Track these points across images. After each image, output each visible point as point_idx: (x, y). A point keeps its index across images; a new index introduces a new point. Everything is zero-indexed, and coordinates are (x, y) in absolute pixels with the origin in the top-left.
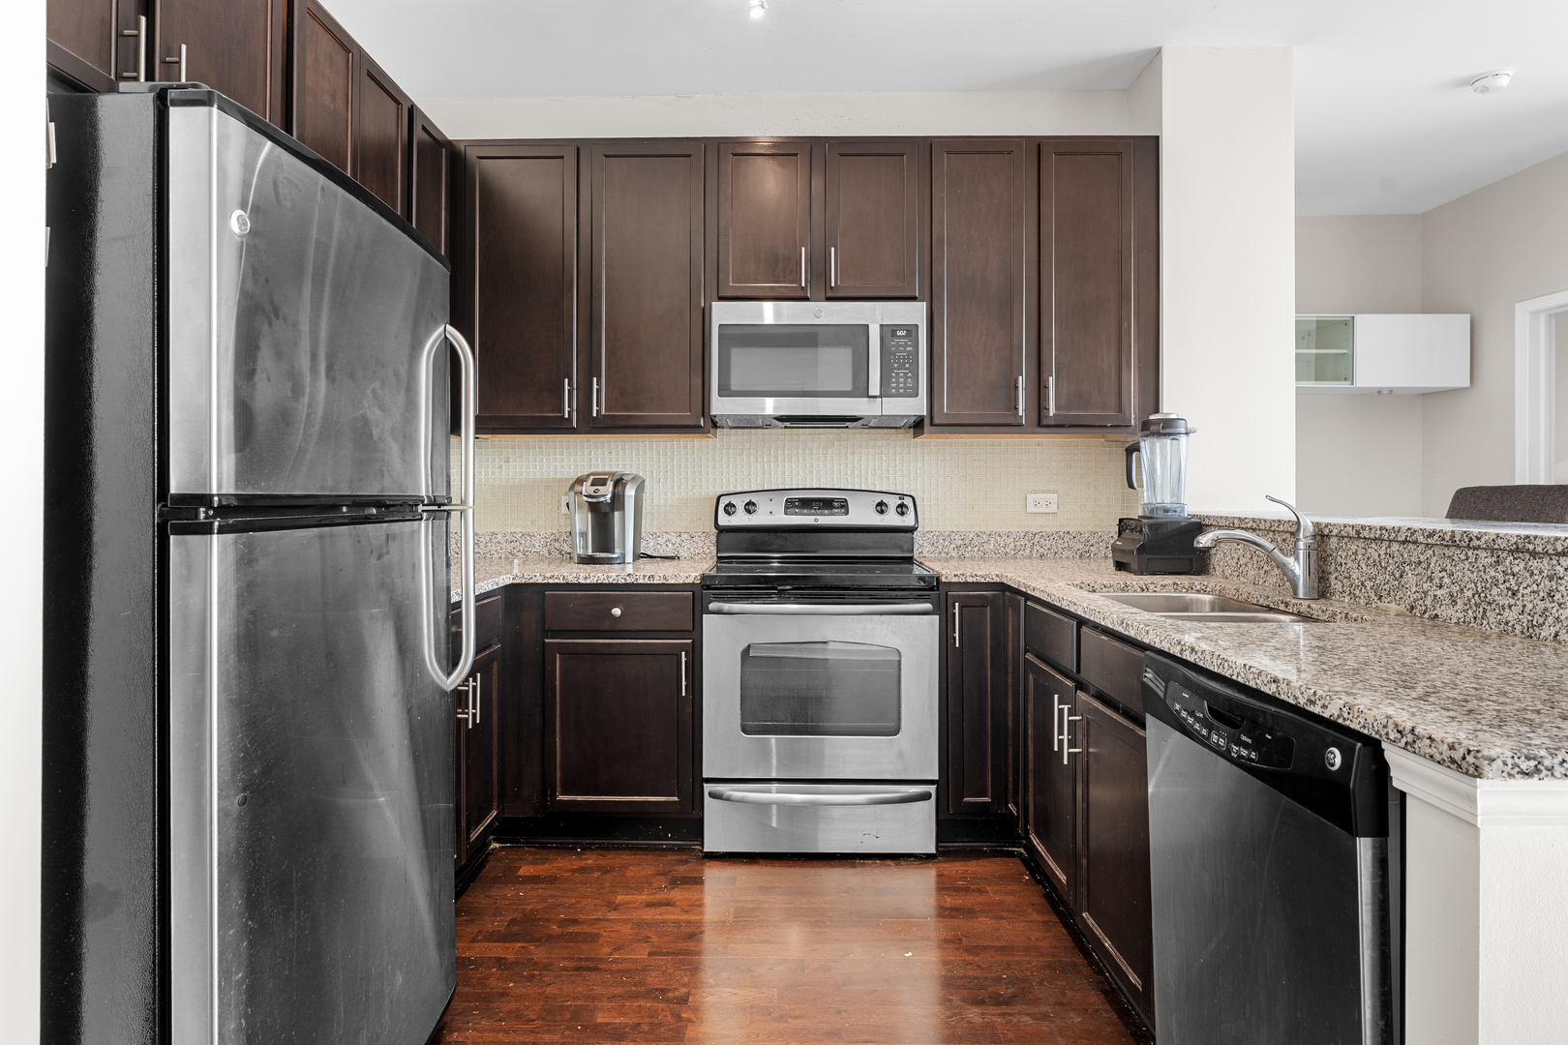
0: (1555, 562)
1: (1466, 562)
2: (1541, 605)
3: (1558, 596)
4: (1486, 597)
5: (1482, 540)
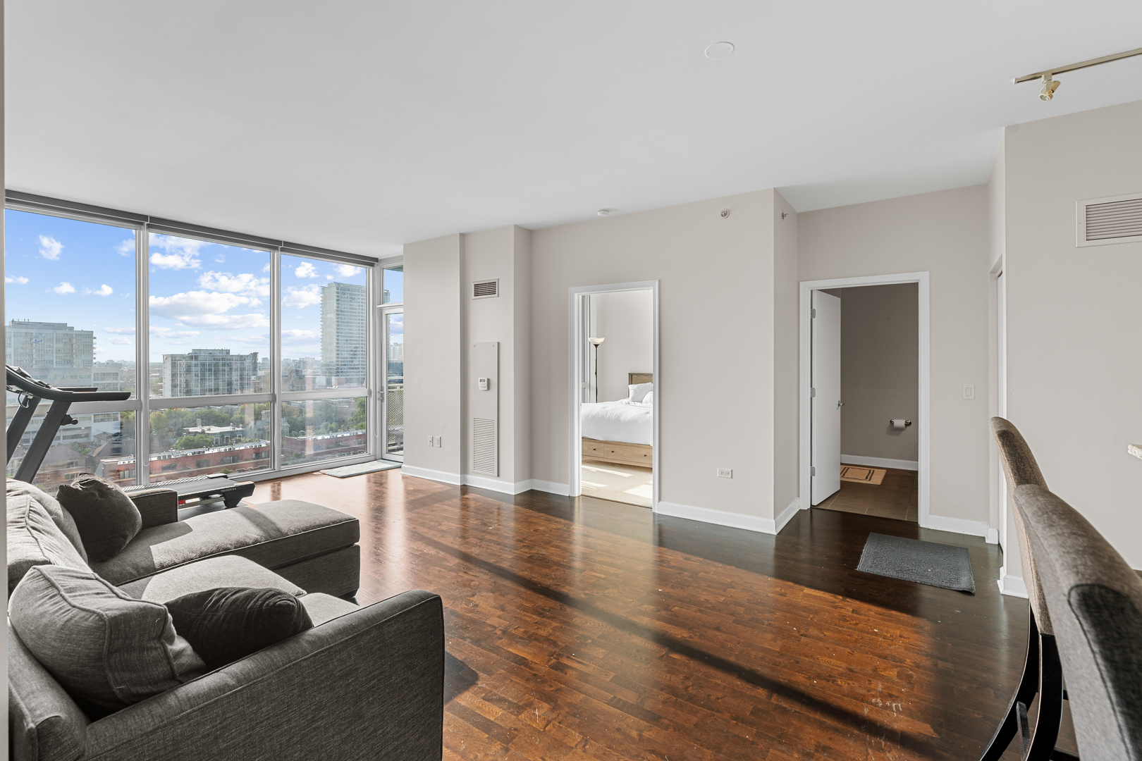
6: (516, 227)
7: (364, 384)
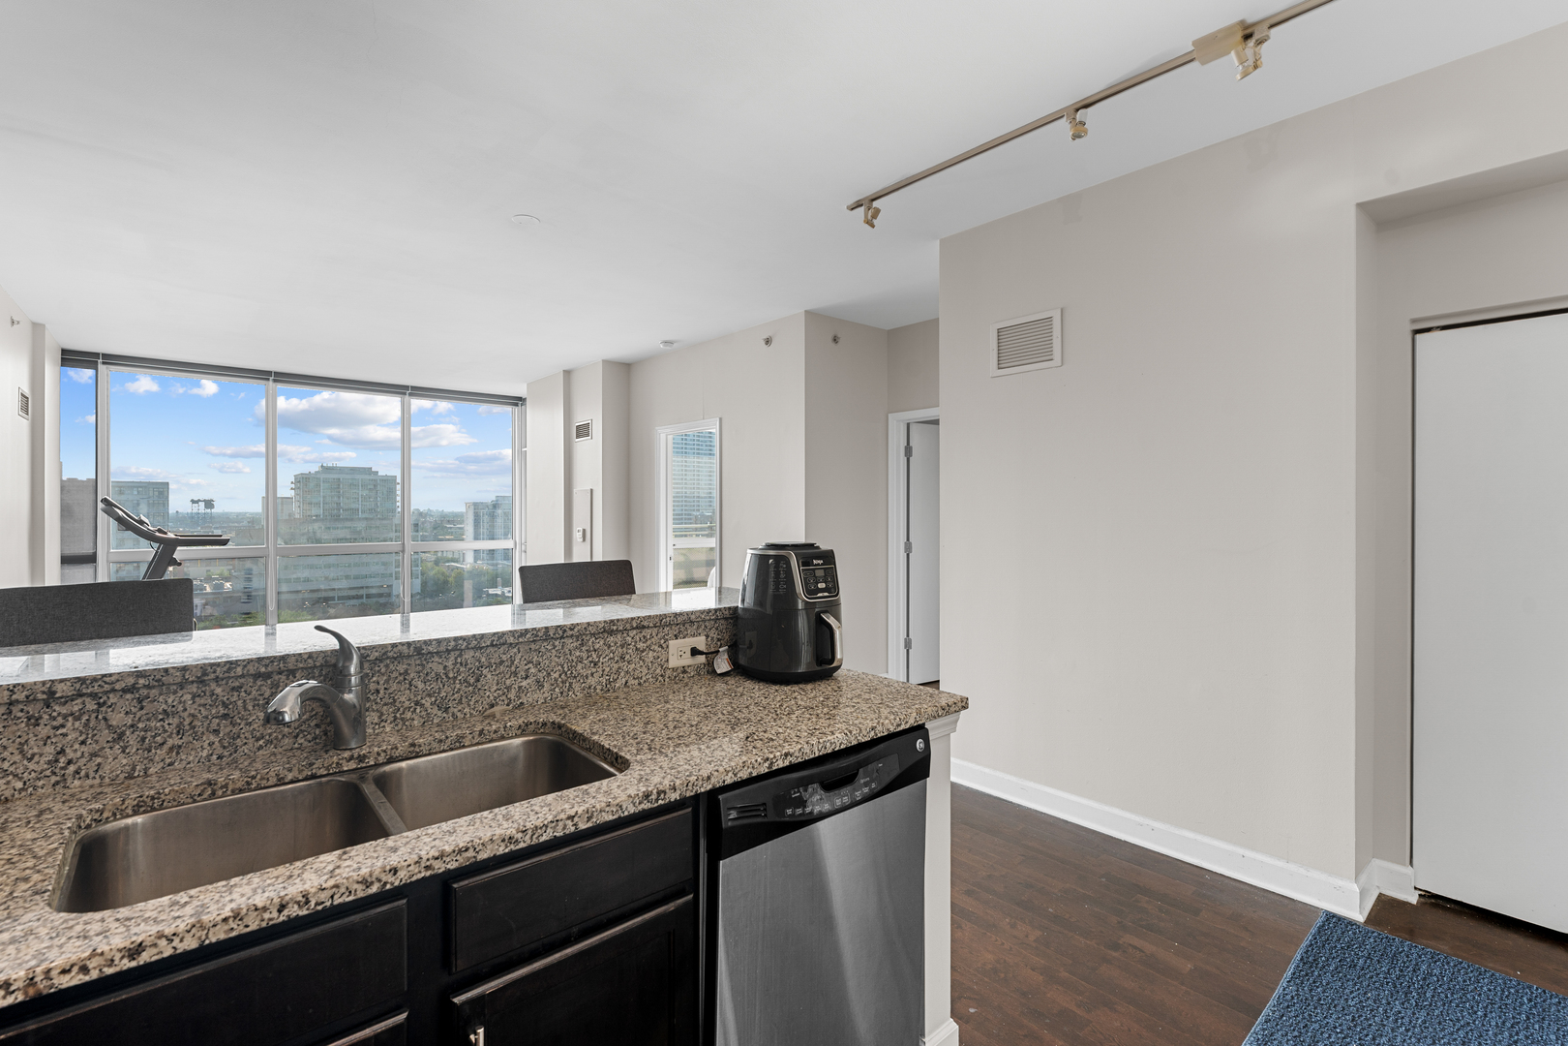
0: (625, 635)
1: (553, 651)
2: (616, 666)
3: (628, 657)
4: (572, 673)
5: (576, 630)
6: (606, 362)
7: (510, 536)
